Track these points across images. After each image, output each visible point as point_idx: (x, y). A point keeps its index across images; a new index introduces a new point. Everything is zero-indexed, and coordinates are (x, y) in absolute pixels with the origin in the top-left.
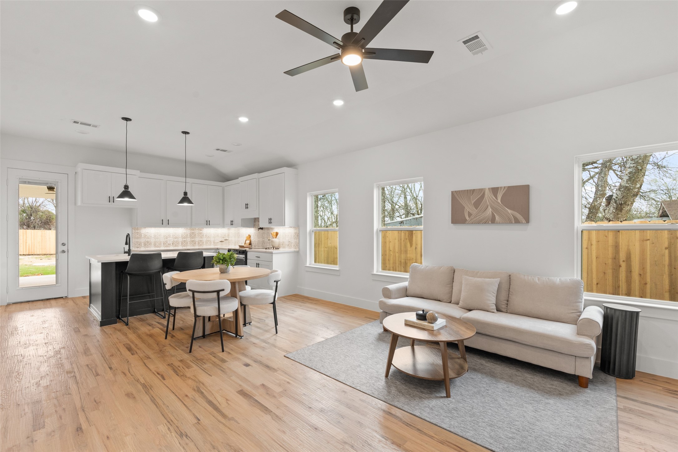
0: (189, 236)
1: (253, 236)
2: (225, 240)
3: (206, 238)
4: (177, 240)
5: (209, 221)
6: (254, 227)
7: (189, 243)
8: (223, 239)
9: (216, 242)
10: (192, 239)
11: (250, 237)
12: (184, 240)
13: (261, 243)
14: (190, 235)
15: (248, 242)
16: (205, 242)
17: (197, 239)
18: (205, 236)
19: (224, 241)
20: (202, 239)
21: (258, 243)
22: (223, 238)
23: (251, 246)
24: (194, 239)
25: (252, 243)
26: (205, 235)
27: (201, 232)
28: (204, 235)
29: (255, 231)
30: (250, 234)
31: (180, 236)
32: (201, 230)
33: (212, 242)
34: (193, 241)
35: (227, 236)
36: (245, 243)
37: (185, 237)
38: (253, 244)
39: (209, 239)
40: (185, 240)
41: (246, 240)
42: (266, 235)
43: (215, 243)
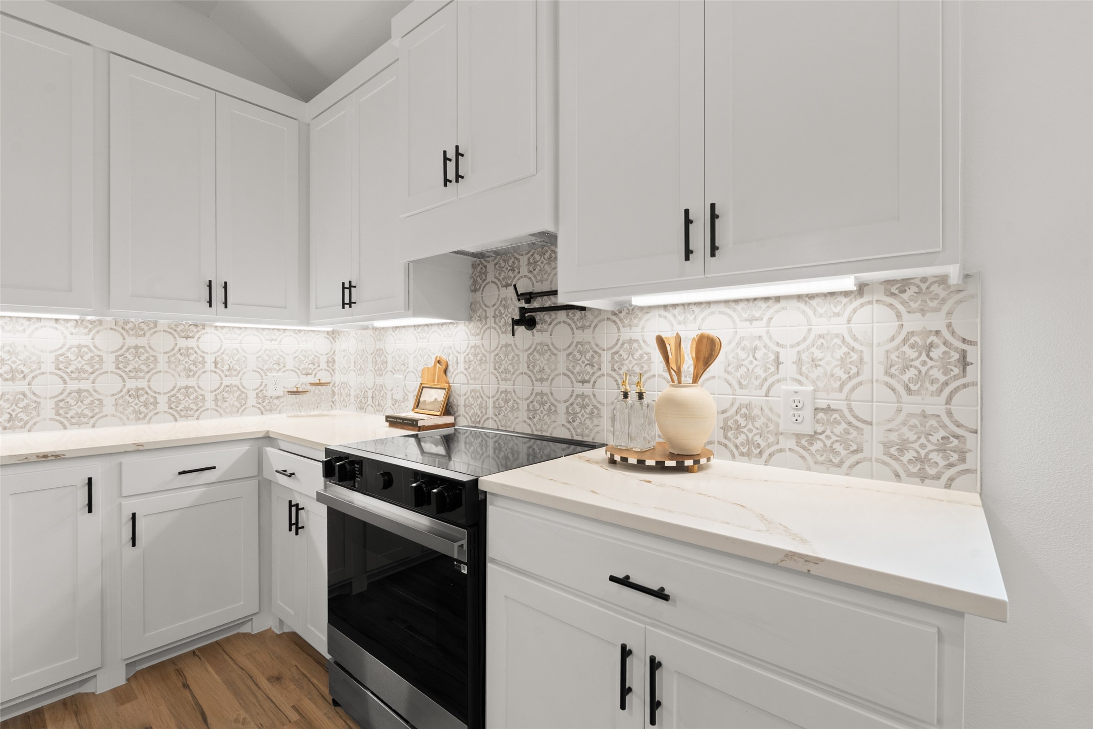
0: (109, 365)
1: (461, 367)
2: (311, 384)
3: (216, 377)
4: (25, 388)
5: (225, 287)
6: (470, 319)
7: (109, 402)
8: (303, 382)
9: (270, 392)
10: (131, 384)
11: (445, 371)
12: (73, 386)
13: (523, 405)
14: (120, 362)
15: (434, 396)
16: (210, 397)
17: (162, 383)
18: (210, 366)
19: (309, 388)
20: (191, 382)
21: (498, 408)
22: (307, 374)
23: (449, 419)
24: (142, 383)
25: (460, 402)
26: (210, 359)
27: (191, 343)
28: (204, 362)
29: (475, 341)
30: (444, 357)
31: (49, 366)
32: (187, 337)
33: (252, 395)
34: (137, 393)
35: (323, 365)
36: (417, 404)
37: (80, 371)
38: (461, 411)
39: (235, 381)
40: (86, 385)
41: (422, 388)
42: (562, 357)
43: (265, 397)
